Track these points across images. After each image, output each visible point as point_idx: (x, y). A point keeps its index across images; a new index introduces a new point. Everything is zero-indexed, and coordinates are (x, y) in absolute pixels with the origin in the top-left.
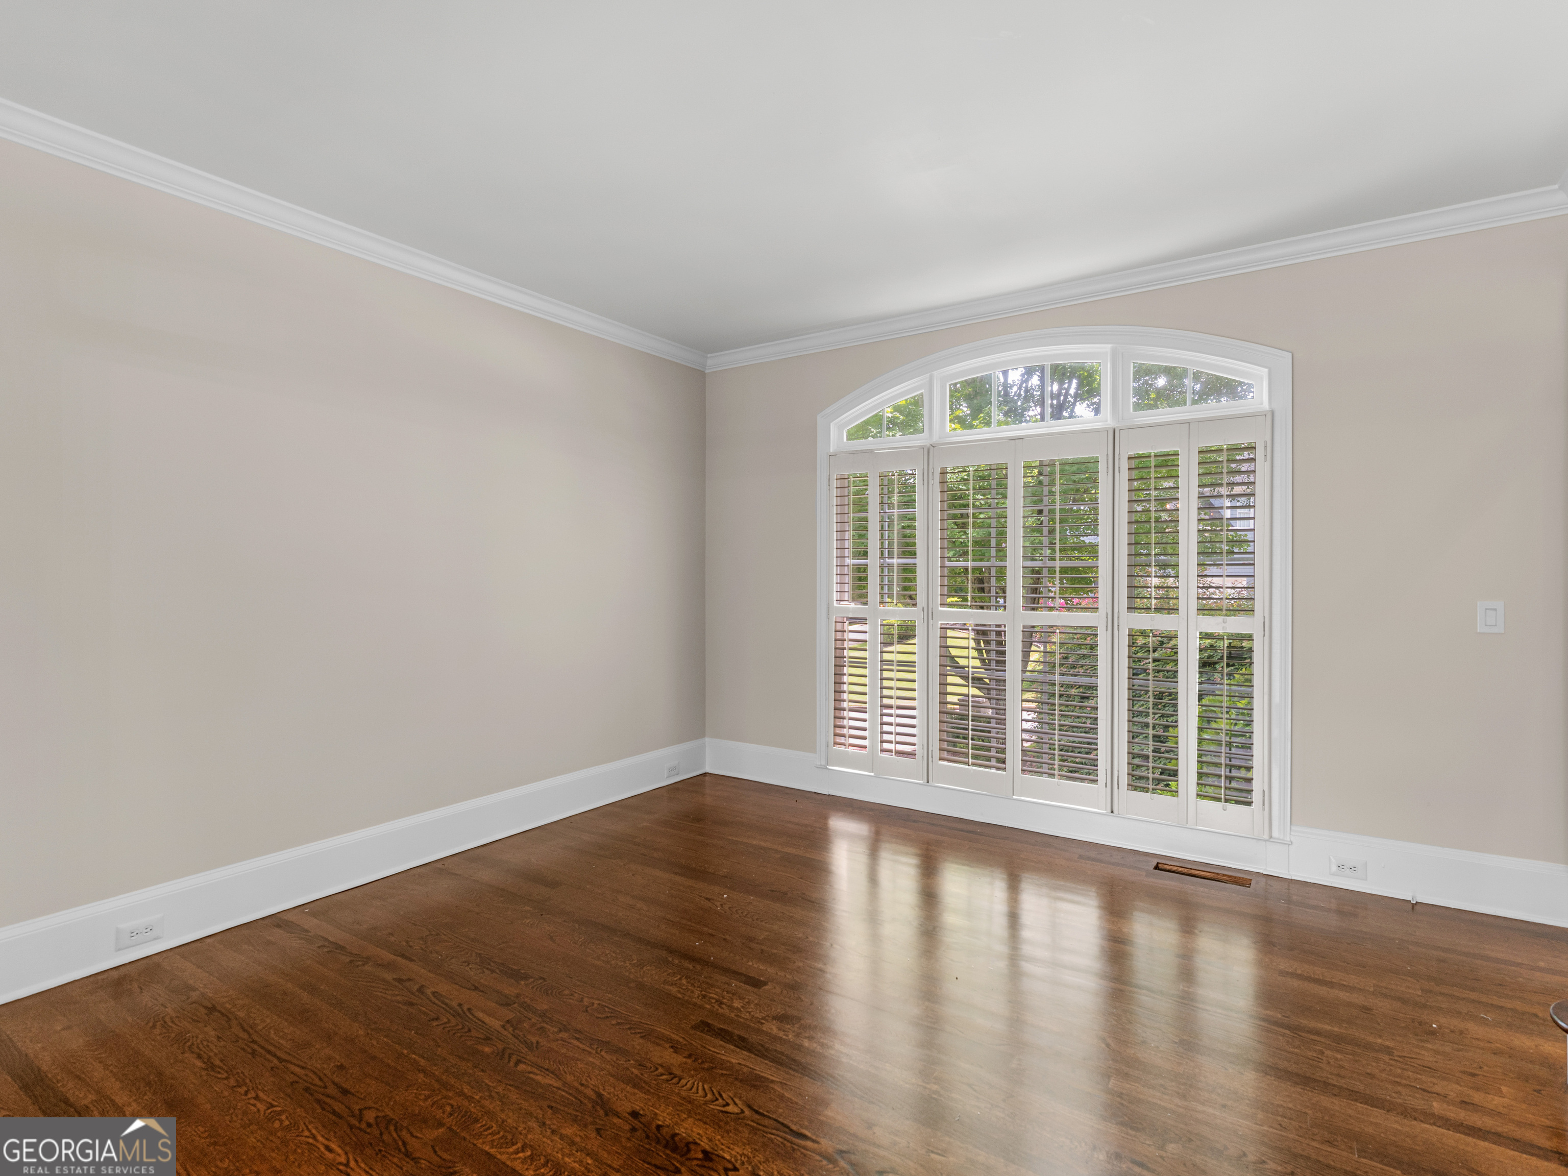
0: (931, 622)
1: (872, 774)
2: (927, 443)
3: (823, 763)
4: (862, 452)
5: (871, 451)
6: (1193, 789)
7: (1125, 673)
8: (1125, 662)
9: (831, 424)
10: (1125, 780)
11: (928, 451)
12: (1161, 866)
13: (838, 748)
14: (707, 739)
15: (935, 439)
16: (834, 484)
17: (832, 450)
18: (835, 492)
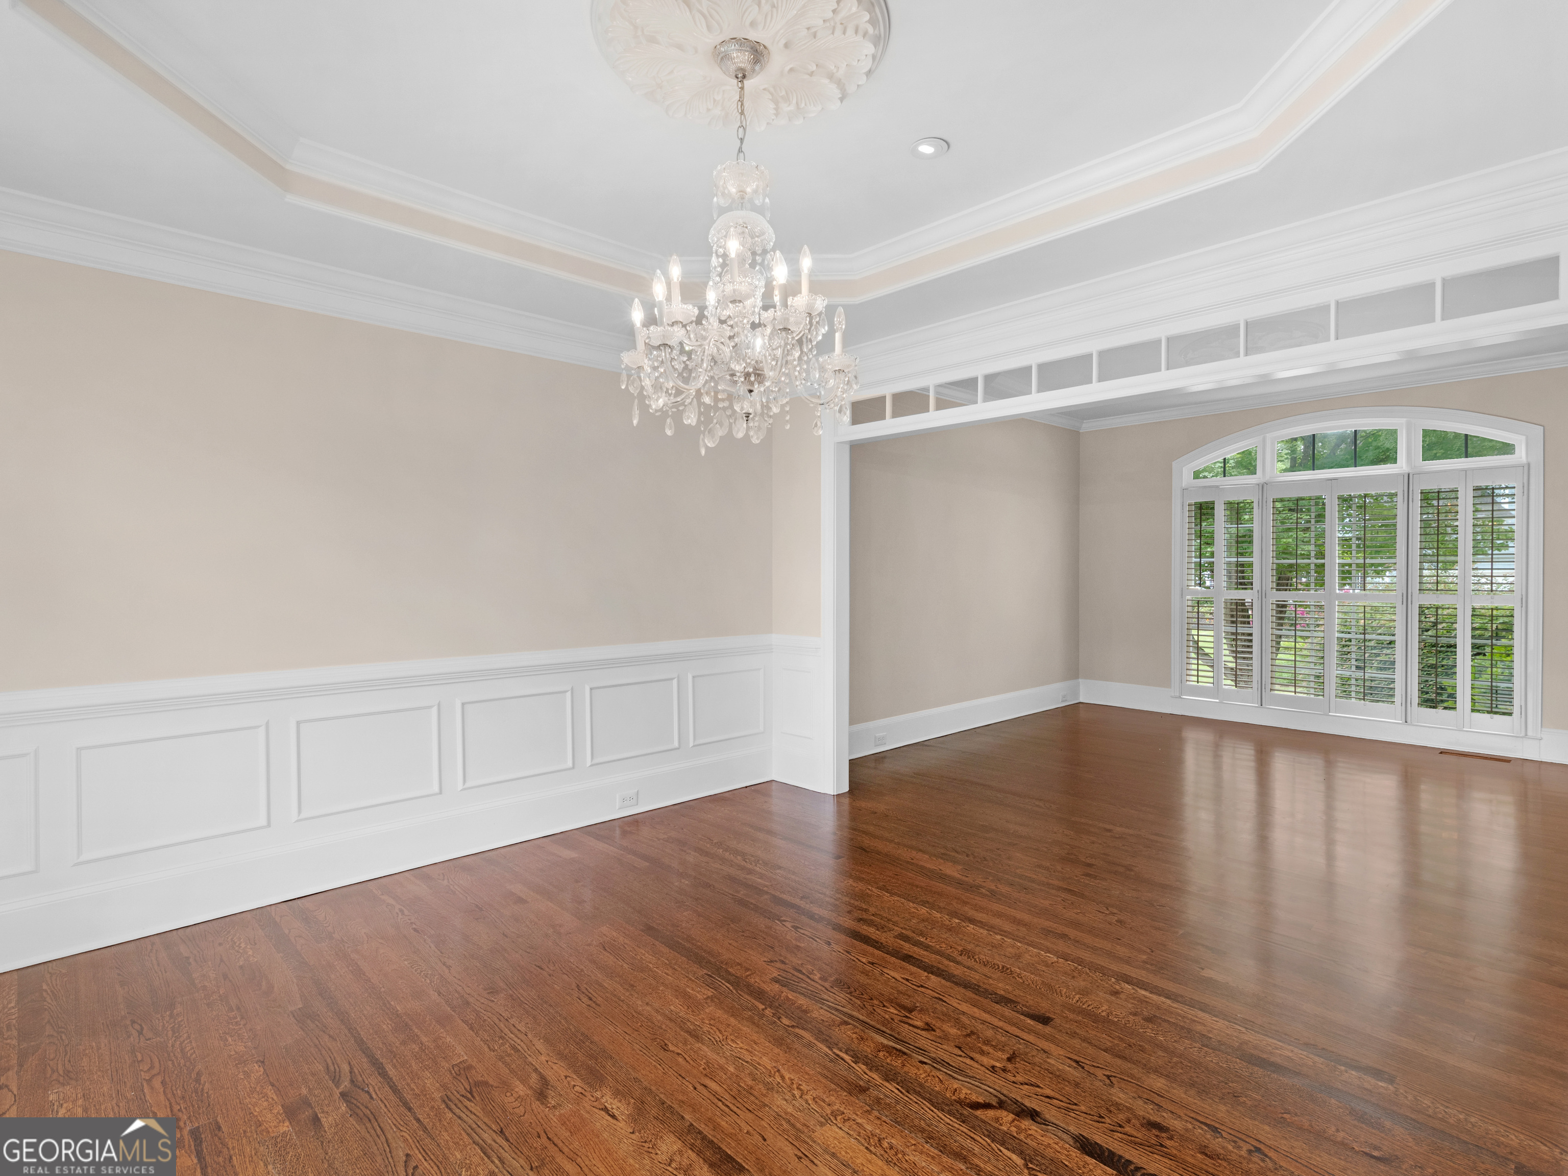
0: (1264, 599)
1: (1218, 701)
2: (1262, 481)
3: (1178, 695)
4: (1210, 487)
5: (1217, 487)
6: (1468, 705)
7: (1416, 632)
8: (1416, 625)
9: (1184, 468)
10: (1416, 700)
11: (1262, 487)
12: (1443, 752)
13: (1188, 683)
14: (1080, 680)
15: (1267, 478)
16: (1187, 508)
17: (1184, 485)
18: (1187, 514)
